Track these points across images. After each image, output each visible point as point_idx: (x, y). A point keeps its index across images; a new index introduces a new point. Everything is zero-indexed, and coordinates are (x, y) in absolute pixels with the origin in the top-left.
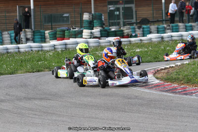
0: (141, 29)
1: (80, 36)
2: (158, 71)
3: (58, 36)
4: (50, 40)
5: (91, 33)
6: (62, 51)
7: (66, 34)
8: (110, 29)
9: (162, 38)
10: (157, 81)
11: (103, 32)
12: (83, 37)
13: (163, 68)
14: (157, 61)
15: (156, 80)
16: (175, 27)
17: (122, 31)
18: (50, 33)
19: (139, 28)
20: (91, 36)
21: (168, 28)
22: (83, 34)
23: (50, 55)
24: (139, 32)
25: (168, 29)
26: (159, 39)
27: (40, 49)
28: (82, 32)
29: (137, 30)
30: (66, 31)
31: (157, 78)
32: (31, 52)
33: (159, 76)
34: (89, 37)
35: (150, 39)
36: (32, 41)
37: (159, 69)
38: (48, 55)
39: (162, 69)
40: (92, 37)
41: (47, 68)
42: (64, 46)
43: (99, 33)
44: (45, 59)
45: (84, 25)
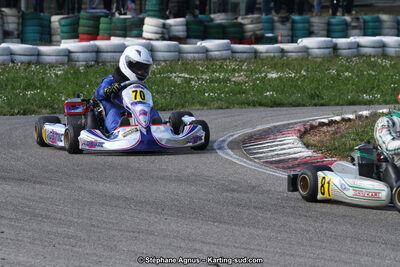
0: (289, 25)
1: (135, 32)
2: (312, 127)
3: (81, 29)
4: (63, 38)
5: (164, 26)
6: (87, 66)
7: (102, 26)
8: (212, 20)
9: (335, 48)
10: (307, 153)
11: (194, 27)
12: (145, 35)
13: (326, 121)
14: (315, 105)
15: (305, 149)
16: (371, 24)
17: (241, 25)
18: (63, 22)
19: (284, 21)
20: (163, 33)
21: (354, 24)
22: (145, 28)
23: (56, 75)
24: (282, 30)
25: (355, 28)
26: (327, 51)
27: (34, 58)
28: (141, 23)
29: (278, 25)
30: (102, 20)
31: (307, 146)
32: (11, 65)
33: (313, 139)
34: (158, 36)
35: (306, 50)
36: (18, 38)
37: (316, 123)
38: (51, 73)
39: (322, 124)
40: (167, 36)
41: (46, 107)
42: (94, 54)
43: (184, 28)
44: (44, 86)
45: (147, 8)
